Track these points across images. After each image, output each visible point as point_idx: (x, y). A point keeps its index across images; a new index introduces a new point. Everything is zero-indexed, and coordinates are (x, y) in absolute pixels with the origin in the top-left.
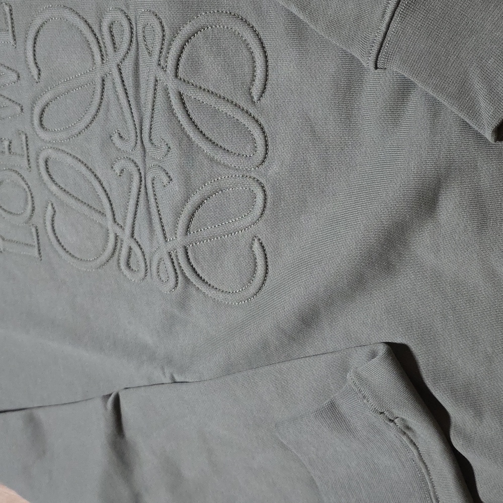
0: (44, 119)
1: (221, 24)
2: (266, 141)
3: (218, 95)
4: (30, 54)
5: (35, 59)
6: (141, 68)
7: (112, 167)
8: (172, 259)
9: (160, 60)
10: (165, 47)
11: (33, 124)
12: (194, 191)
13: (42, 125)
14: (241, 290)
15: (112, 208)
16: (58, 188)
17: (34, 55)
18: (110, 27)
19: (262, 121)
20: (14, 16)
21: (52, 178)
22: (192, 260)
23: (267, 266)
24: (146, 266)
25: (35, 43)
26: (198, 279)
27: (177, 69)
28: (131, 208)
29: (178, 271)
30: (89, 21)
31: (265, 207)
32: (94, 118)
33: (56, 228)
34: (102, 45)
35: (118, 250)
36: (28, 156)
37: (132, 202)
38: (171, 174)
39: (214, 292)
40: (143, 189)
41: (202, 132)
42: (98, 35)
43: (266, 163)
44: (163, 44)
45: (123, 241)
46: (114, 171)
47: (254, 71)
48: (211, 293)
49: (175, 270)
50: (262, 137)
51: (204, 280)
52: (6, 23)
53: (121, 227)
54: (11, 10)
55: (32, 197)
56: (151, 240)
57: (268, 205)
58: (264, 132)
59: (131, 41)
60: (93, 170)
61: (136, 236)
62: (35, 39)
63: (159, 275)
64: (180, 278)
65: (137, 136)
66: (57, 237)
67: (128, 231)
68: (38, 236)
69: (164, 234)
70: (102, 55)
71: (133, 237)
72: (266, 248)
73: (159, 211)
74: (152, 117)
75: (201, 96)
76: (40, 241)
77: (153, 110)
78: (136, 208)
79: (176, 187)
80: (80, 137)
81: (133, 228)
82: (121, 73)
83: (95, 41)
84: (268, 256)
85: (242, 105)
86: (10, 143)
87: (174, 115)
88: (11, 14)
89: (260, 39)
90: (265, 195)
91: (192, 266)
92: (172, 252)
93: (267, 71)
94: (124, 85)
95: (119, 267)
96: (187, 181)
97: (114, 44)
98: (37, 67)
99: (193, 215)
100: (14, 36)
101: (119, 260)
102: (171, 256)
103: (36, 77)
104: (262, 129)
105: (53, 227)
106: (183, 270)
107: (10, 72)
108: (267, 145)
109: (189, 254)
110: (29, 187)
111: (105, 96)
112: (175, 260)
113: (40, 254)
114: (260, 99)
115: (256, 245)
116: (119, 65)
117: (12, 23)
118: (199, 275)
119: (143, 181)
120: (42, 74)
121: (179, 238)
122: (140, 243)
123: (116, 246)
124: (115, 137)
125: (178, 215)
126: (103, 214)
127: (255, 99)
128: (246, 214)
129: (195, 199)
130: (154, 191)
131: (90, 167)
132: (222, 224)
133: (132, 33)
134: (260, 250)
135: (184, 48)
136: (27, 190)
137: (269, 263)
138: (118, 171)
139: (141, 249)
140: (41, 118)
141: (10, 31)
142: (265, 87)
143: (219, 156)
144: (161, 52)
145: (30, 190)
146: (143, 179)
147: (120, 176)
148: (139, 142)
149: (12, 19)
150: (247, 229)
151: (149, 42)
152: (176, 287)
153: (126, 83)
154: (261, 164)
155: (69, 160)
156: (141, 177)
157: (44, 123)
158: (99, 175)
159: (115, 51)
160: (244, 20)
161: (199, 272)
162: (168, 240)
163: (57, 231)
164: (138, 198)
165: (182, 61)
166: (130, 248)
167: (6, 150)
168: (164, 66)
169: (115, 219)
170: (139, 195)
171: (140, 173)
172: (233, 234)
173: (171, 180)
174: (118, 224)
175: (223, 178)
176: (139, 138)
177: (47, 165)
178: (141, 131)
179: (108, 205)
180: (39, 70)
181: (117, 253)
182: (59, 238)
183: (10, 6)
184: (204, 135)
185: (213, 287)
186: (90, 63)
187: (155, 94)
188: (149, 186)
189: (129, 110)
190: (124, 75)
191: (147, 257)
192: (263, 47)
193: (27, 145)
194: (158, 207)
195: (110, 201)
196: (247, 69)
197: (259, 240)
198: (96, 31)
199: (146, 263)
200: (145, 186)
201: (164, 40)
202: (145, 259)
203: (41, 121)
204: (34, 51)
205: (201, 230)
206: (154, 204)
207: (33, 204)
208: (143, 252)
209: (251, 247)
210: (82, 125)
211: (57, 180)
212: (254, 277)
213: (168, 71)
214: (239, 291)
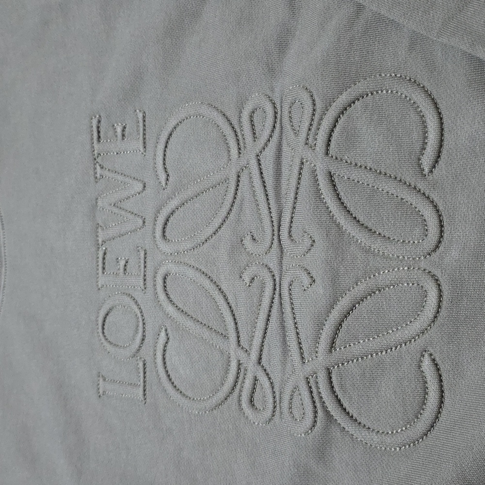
0: (168, 230)
1: (384, 88)
2: (441, 221)
3: (378, 171)
4: (160, 159)
5: (164, 164)
6: (283, 154)
7: (241, 277)
8: (310, 387)
9: (308, 139)
10: (315, 123)
11: (155, 237)
12: (343, 294)
13: (164, 236)
14: (404, 428)
15: (237, 328)
16: (175, 308)
17: (164, 159)
18: (251, 117)
19: (434, 196)
20: (147, 123)
21: (169, 298)
22: (337, 388)
23: (442, 392)
24: (275, 402)
25: (166, 147)
26: (343, 415)
27: (328, 145)
28: (261, 324)
29: (318, 405)
30: (228, 114)
31: (439, 307)
32: (225, 220)
33: (167, 359)
34: (240, 137)
35: (239, 383)
36: (145, 276)
37: (263, 316)
38: (314, 274)
39: (365, 433)
40: (276, 300)
41: (355, 218)
42: (236, 127)
43: (441, 248)
44: (312, 120)
45: (246, 370)
46: (243, 280)
47: (426, 138)
48: (360, 435)
49: (314, 402)
50: (435, 216)
51: (352, 417)
52: (138, 131)
53: (247, 351)
54: (144, 117)
55: (144, 324)
56: (284, 362)
57: (444, 304)
58: (438, 211)
59: (274, 127)
60: (218, 283)
61: (264, 361)
62: (167, 142)
63: (291, 412)
64: (320, 413)
65: (274, 235)
66: (167, 372)
67: (254, 356)
68: (145, 373)
69: (302, 354)
70: (240, 149)
71: (260, 363)
72: (441, 366)
73: (296, 323)
74: (294, 208)
75: (356, 175)
76: (147, 379)
77: (296, 198)
78: (267, 324)
79: (320, 290)
80: (206, 245)
81: (261, 351)
82: (260, 164)
83: (232, 134)
84: (443, 378)
85: (408, 180)
86: (127, 262)
87: (321, 200)
88: (144, 121)
89: (433, 99)
90: (440, 291)
91: (337, 396)
92: (310, 377)
93: (442, 135)
94: (262, 178)
95: (240, 405)
96: (334, 279)
97: (254, 134)
98: (166, 172)
99: (341, 325)
100: (144, 143)
101: (240, 396)
102: (309, 383)
103: (163, 183)
104: (435, 206)
105: (164, 359)
106: (324, 402)
107: (135, 182)
108: (442, 226)
109: (334, 379)
110: (141, 312)
111: (239, 194)
112: (314, 389)
113: (145, 395)
114: (432, 171)
115: (427, 363)
116: (258, 155)
117: (144, 130)
118: (345, 409)
119: (278, 289)
120: (170, 179)
121: (320, 358)
122: (268, 370)
123: (238, 378)
124: (247, 241)
125: (320, 326)
126: (225, 337)
127: (427, 170)
128: (413, 320)
129: (344, 303)
130: (291, 299)
131: (215, 279)
132: (378, 336)
133: (276, 117)
134: (433, 368)
135: (337, 121)
136: (139, 315)
137: (445, 387)
138: (247, 280)
139: (270, 378)
140: (164, 228)
141: (141, 138)
142: (439, 154)
143: (377, 245)
144: (310, 129)
145: (142, 316)
146: (277, 286)
147: (250, 286)
148: (276, 241)
149: (144, 125)
150: (413, 340)
151: (295, 121)
152: (314, 426)
153: (265, 175)
154: (434, 250)
155: (191, 273)
156: (275, 285)
157: (166, 234)
158: (223, 288)
159: (255, 141)
160: (413, 81)
161: (346, 405)
162: (306, 361)
163: (168, 363)
164: (270, 311)
165: (335, 135)
166: (256, 379)
167: (122, 270)
168: (313, 145)
169: (239, 342)
170: (271, 307)
171: (275, 280)
172: (393, 349)
173: (314, 281)
174: (242, 348)
175: (381, 273)
176: (276, 238)
177: (165, 282)
178: (279, 227)
179: (233, 324)
180: (168, 175)
181: (238, 387)
182: (170, 372)
183: (144, 112)
184: (359, 221)
185: (365, 426)
186: (225, 159)
187: (299, 179)
188: (285, 293)
189: (266, 205)
190: (263, 166)
191: (277, 389)
192: (437, 108)
193: (145, 262)
194: (295, 318)
195: (235, 319)
196: (416, 135)
197: (431, 355)
198: (235, 122)
199: (274, 397)
200: (280, 295)
201: (314, 115)
202: (274, 392)
203: (164, 232)
204: (165, 155)
205: (350, 346)
206: (291, 315)
207: (144, 332)
208: (272, 383)
209: (420, 367)
210: (210, 231)
211: (175, 300)
212: (423, 409)
213: (317, 149)
214: (402, 430)
